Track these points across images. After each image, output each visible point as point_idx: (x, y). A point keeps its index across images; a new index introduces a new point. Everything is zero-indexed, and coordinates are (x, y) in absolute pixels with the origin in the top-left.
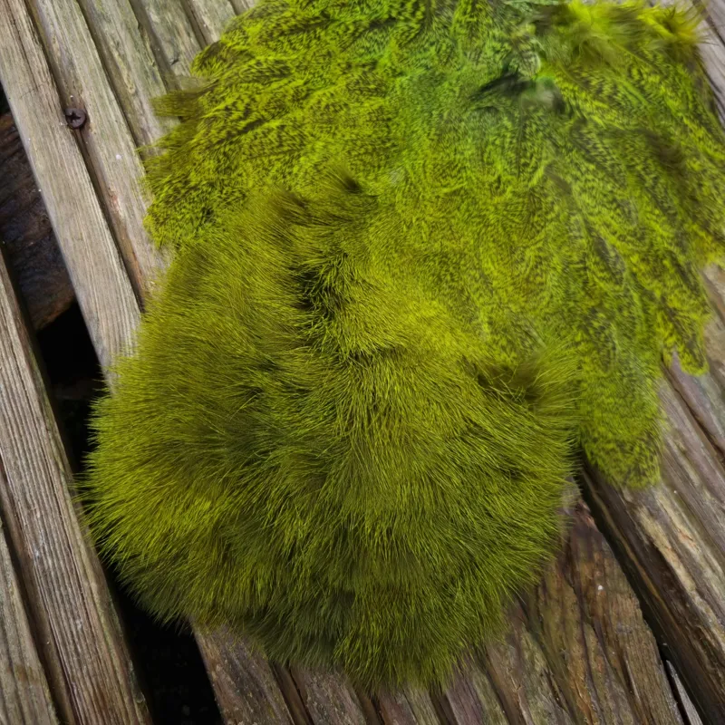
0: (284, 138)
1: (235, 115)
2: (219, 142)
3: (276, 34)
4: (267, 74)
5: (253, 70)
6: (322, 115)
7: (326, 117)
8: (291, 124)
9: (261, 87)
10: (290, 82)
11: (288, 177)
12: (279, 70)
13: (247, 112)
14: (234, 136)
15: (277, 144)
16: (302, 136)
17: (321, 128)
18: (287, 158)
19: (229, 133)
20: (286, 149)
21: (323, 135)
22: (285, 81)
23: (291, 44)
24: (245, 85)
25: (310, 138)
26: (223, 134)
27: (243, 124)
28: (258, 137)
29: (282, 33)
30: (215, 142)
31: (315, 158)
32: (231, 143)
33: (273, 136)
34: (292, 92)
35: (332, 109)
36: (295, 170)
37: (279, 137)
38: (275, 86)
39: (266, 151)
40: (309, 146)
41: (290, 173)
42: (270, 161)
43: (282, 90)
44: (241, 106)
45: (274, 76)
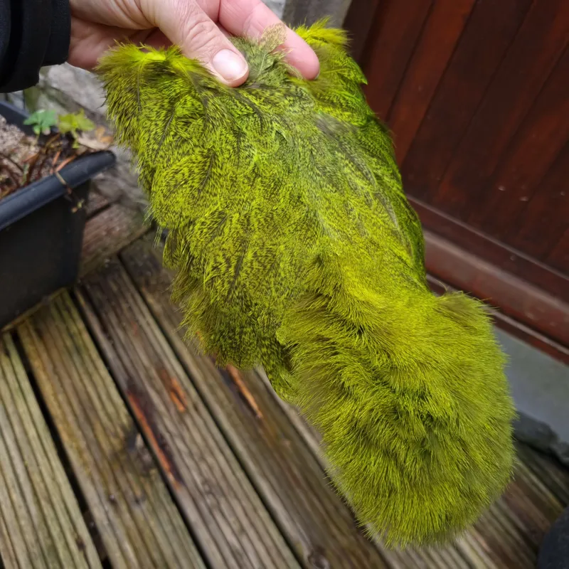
0: (262, 261)
1: (223, 269)
2: (229, 292)
3: (196, 194)
4: (215, 226)
5: (205, 230)
6: (267, 227)
7: (270, 227)
8: (258, 248)
9: (220, 238)
10: (231, 221)
11: (283, 283)
12: (219, 218)
13: (228, 261)
14: (234, 282)
15: (262, 268)
16: (269, 251)
17: (274, 236)
18: (274, 271)
19: (229, 282)
20: (268, 267)
21: (279, 240)
22: (228, 222)
23: (211, 193)
24: (210, 245)
25: (275, 248)
26: (226, 286)
27: (232, 270)
28: (249, 272)
29: (199, 191)
30: (226, 294)
31: (287, 258)
32: (236, 288)
33: (256, 265)
34: (239, 226)
35: (269, 219)
36: (283, 275)
37: (259, 262)
38: (226, 230)
39: (260, 278)
40: (277, 254)
41: (282, 280)
42: (267, 282)
43: (233, 230)
44: (221, 259)
45: (220, 224)
